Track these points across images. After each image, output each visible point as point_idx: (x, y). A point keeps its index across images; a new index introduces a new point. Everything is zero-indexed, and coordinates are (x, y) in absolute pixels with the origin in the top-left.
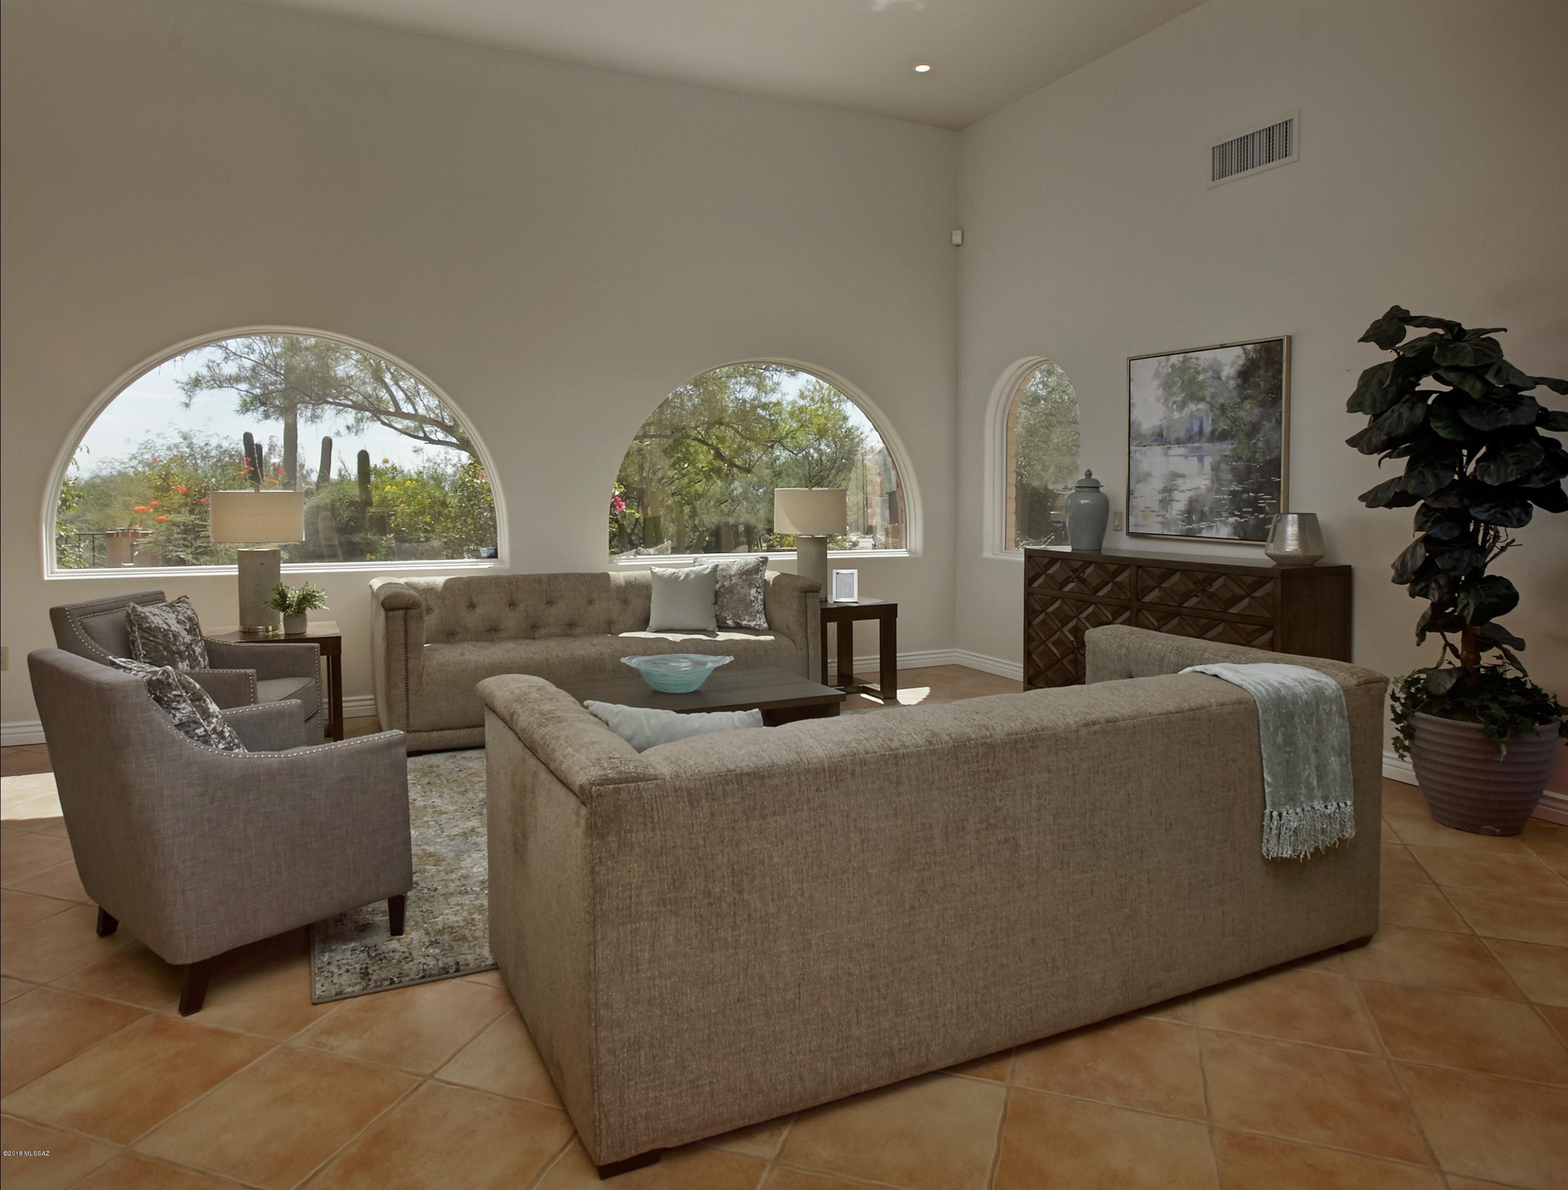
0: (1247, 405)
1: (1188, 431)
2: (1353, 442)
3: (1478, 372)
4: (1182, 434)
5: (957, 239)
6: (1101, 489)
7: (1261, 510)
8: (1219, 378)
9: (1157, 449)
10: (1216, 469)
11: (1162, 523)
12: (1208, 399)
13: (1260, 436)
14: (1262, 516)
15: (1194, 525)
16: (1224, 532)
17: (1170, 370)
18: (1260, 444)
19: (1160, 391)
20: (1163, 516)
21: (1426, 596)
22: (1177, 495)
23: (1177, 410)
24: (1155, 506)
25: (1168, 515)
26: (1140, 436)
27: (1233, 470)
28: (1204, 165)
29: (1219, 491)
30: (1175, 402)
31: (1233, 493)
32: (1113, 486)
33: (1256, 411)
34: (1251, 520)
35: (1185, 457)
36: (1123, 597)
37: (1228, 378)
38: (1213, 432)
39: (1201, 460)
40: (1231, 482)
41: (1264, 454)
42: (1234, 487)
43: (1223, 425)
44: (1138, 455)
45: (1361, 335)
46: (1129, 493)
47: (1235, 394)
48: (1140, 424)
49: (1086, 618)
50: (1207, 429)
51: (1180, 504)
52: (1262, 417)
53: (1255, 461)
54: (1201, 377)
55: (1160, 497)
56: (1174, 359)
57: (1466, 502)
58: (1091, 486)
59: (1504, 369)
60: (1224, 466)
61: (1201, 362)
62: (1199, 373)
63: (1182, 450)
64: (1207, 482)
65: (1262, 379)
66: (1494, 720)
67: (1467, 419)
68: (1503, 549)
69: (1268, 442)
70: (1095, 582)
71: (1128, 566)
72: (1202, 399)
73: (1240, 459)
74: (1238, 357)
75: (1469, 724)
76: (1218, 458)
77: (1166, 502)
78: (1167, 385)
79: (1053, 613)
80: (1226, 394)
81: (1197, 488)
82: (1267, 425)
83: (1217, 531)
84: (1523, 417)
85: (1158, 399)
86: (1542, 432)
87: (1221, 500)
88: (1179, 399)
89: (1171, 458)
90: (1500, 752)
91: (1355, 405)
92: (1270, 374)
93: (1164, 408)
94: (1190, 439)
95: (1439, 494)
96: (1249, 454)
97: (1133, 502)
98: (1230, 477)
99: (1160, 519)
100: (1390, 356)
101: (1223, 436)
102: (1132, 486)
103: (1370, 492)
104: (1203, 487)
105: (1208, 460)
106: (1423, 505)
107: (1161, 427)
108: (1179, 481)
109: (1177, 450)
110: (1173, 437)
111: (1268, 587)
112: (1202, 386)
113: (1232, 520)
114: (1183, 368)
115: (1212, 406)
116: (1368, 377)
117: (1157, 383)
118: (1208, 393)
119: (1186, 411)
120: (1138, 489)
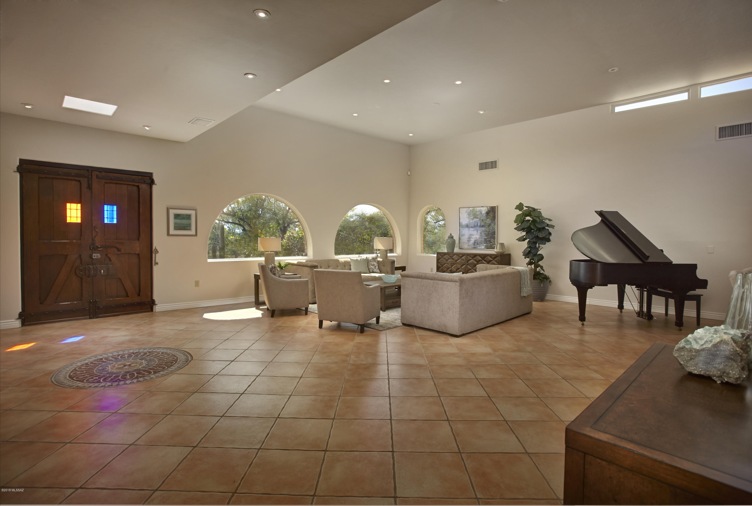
0: (488, 220)
1: (474, 225)
2: (515, 229)
3: (538, 217)
4: (473, 225)
5: (409, 174)
6: (454, 238)
7: (491, 242)
8: (482, 214)
9: (467, 229)
10: (481, 233)
11: (468, 246)
12: (479, 218)
13: (491, 226)
14: (491, 244)
15: (476, 246)
16: (483, 247)
17: (470, 211)
18: (491, 228)
19: (467, 216)
20: (468, 244)
21: (528, 258)
22: (471, 239)
23: (472, 220)
24: (466, 242)
25: (469, 244)
26: (462, 225)
27: (485, 234)
28: (477, 167)
29: (482, 238)
30: (471, 218)
31: (485, 239)
32: (456, 238)
33: (490, 221)
34: (489, 245)
35: (474, 231)
36: (463, 262)
37: (484, 214)
38: (480, 225)
39: (477, 231)
40: (484, 236)
41: (492, 230)
42: (485, 237)
43: (483, 224)
44: (462, 230)
45: (515, 208)
46: (460, 239)
47: (485, 217)
48: (462, 223)
49: (454, 267)
50: (479, 224)
51: (472, 241)
52: (491, 223)
53: (490, 232)
54: (477, 213)
55: (467, 240)
56: (471, 209)
57: (537, 240)
58: (451, 237)
59: (542, 217)
60: (483, 233)
61: (477, 210)
62: (477, 212)
63: (473, 229)
64: (479, 236)
65: (491, 214)
66: (540, 280)
67: (537, 225)
68: (541, 249)
69: (493, 228)
70: (456, 259)
71: (465, 255)
72: (478, 218)
73: (487, 231)
74: (486, 209)
75: (536, 281)
76: (481, 231)
77: (469, 241)
78: (469, 214)
79: (444, 267)
80: (483, 217)
81: (477, 238)
82: (492, 224)
83: (481, 247)
84: (543, 226)
85: (467, 217)
86: (546, 228)
87: (482, 240)
88: (472, 218)
89: (470, 231)
90: (541, 286)
91: (515, 221)
92: (493, 213)
93: (468, 220)
94: (475, 227)
95: (532, 239)
96: (489, 230)
97: (460, 241)
98: (484, 235)
99: (467, 245)
100: (521, 212)
101: (483, 226)
102: (460, 237)
103: (518, 238)
104: (478, 237)
105: (479, 232)
106: (529, 241)
107: (467, 224)
108: (472, 236)
109: (471, 229)
110: (470, 226)
111: (497, 258)
112: (477, 215)
113: (485, 245)
114: (473, 211)
115: (480, 220)
116: (518, 216)
117: (466, 214)
118: (479, 217)
119: (474, 221)
120: (462, 238)
